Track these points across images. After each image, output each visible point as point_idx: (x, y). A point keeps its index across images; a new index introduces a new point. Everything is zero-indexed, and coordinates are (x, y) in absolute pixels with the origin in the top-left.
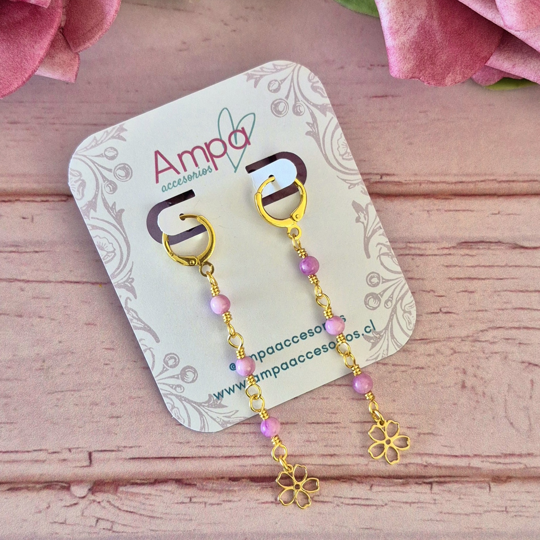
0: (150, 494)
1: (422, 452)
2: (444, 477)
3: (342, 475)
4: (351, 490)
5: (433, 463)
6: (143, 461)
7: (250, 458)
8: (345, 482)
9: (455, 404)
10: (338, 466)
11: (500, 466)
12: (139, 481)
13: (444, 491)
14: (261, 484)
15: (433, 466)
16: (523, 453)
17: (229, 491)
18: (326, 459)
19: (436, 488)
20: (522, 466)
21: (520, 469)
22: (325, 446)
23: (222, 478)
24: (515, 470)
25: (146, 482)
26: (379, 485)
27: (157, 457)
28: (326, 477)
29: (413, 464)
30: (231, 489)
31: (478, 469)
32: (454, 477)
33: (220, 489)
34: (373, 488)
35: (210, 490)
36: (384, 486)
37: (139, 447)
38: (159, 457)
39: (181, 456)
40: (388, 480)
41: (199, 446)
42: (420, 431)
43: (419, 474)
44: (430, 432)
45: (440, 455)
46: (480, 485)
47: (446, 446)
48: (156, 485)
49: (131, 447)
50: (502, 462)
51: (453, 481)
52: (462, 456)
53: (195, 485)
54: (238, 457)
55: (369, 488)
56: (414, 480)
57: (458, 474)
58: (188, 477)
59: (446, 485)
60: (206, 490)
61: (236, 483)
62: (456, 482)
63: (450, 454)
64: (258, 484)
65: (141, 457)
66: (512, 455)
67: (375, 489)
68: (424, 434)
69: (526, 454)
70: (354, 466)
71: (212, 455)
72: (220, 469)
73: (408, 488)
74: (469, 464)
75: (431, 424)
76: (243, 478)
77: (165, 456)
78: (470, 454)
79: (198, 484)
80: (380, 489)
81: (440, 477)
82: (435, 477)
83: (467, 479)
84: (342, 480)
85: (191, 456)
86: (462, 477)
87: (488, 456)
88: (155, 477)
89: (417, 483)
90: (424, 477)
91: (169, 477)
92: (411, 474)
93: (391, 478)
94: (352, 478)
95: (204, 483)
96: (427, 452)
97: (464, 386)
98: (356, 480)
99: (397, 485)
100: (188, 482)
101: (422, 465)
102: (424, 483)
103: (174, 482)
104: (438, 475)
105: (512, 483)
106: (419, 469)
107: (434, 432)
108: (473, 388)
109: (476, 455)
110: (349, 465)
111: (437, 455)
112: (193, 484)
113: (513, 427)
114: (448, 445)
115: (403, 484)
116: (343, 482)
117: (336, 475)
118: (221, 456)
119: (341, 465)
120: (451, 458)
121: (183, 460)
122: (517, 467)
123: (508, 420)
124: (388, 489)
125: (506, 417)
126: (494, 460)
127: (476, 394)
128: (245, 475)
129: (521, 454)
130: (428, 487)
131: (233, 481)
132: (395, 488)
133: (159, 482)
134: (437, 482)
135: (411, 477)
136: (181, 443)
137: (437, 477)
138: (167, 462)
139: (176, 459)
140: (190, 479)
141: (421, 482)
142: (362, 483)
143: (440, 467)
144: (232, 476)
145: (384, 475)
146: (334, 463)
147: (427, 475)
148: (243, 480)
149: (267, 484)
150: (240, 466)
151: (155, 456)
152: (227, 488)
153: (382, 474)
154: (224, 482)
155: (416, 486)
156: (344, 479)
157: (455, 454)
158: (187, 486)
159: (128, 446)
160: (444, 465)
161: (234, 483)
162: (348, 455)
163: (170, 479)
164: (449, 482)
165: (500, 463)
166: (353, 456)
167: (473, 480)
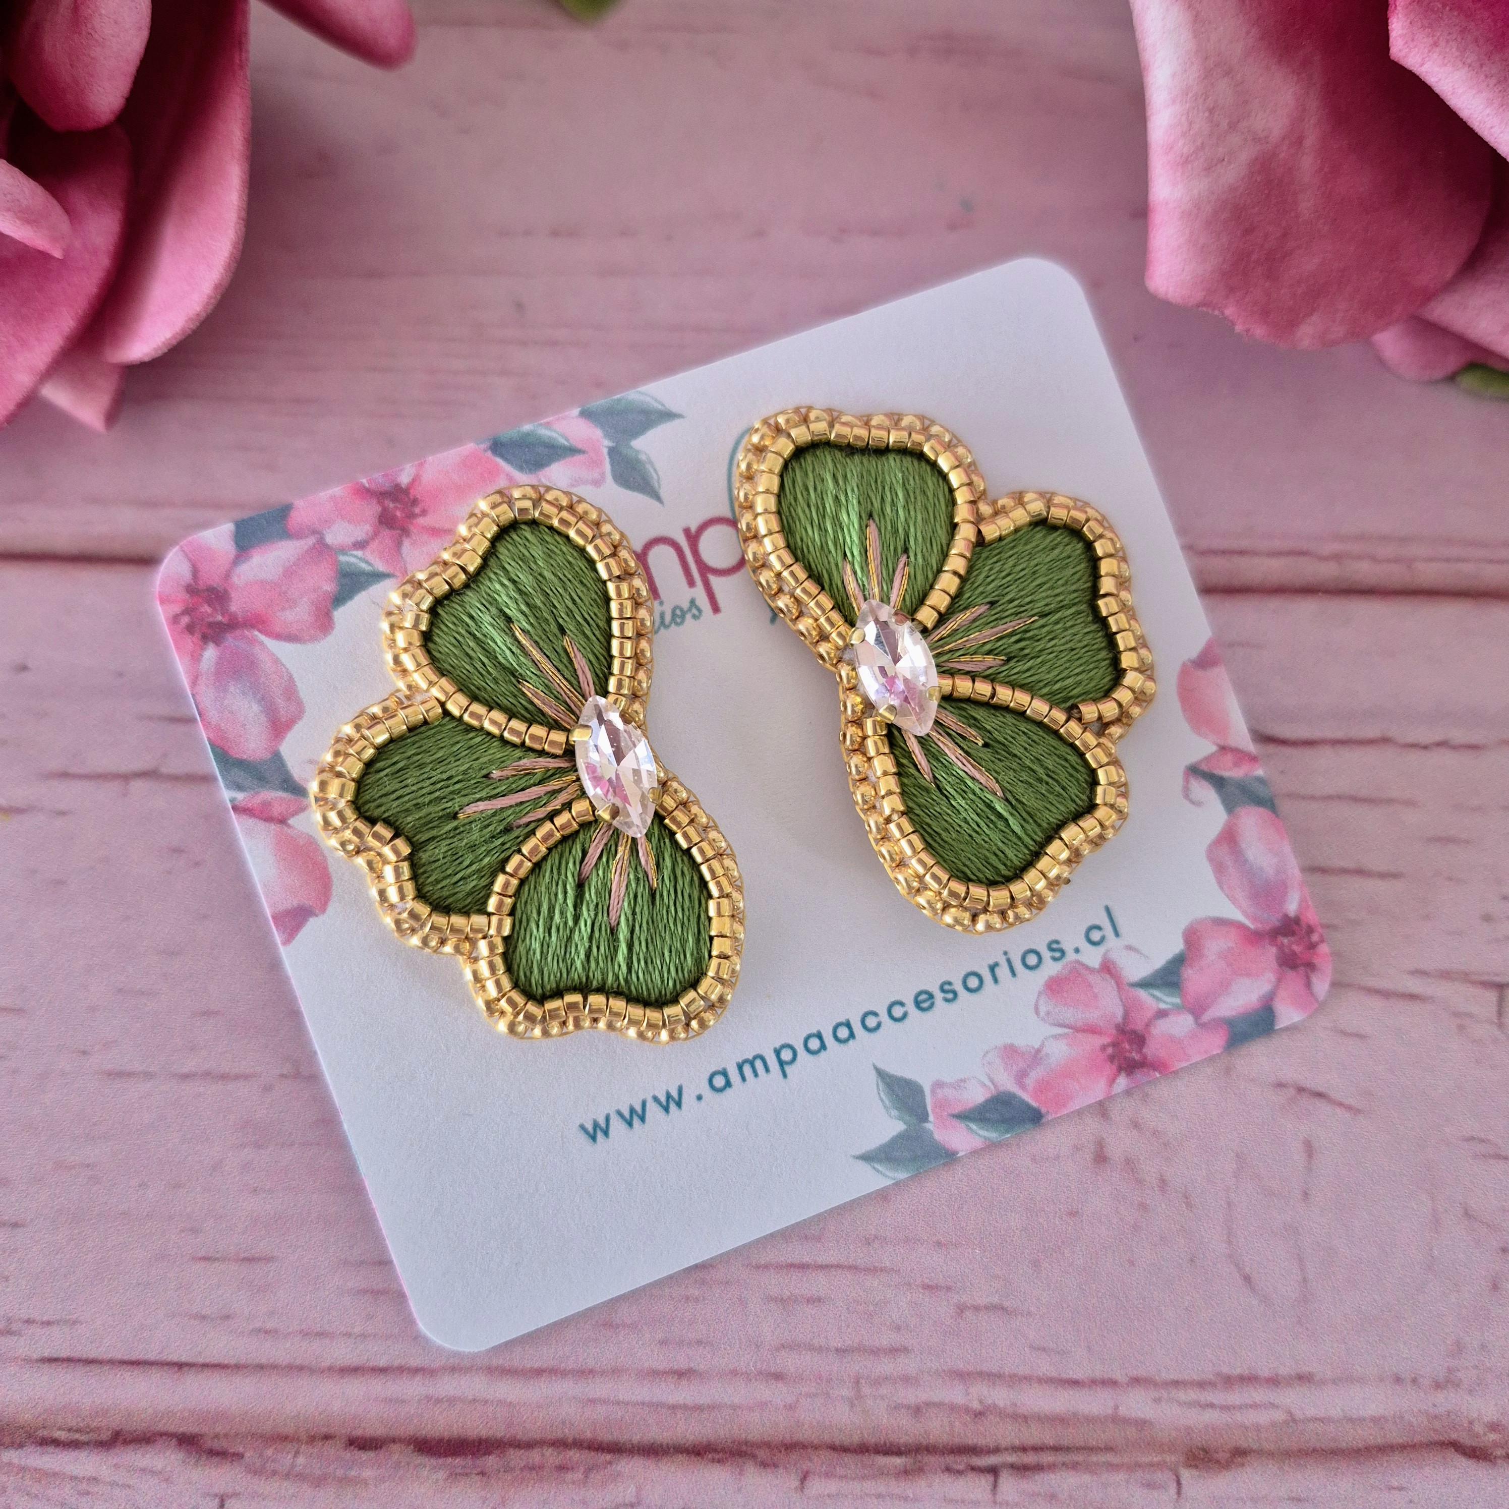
0: (95, 1479)
1: (971, 1368)
2: (1036, 1449)
3: (713, 1439)
4: (739, 1490)
5: (1001, 1404)
6: (80, 1370)
7: (418, 1378)
8: (719, 1462)
9: (1073, 1214)
10: (699, 1408)
11: (1210, 1417)
12: (62, 1435)
13: (1035, 1495)
14: (450, 1460)
15: (1003, 1414)
16: (1283, 1371)
17: (345, 1481)
18: (663, 1385)
19: (1009, 1485)
20: (1279, 1416)
21: (1273, 1424)
22: (663, 1342)
23: (327, 1437)
24: (1258, 1428)
25: (84, 1438)
26: (828, 1475)
27: (126, 1358)
28: (661, 1445)
29: (939, 1405)
30: (353, 1473)
31: (1141, 1424)
32: (1068, 1449)
33: (318, 1472)
34: (808, 1483)
35: (287, 1476)
36: (846, 1477)
37: (75, 1322)
38: (134, 1357)
39: (201, 1360)
40: (860, 1457)
41: (260, 1330)
42: (965, 1298)
43: (957, 1441)
44: (996, 1300)
45: (1026, 1378)
46: (1148, 1476)
47: (1044, 1349)
48: (116, 1450)
49: (49, 1323)
50: (1215, 1402)
51: (1064, 1464)
52: (1094, 1382)
53: (239, 1456)
54: (383, 1370)
55: (796, 1483)
56: (942, 1459)
57: (1079, 1441)
58: (218, 1429)
59: (1042, 1475)
60: (274, 1473)
61: (371, 1454)
62: (1074, 1466)
63: (1054, 1374)
64: (441, 1461)
65: (76, 1354)
66: (1249, 1379)
67: (816, 1486)
68: (976, 1308)
69: (1290, 1377)
70: (751, 1409)
71: (298, 1362)
72: (320, 1409)
73: (919, 1486)
74: (1116, 1407)
75: (997, 1277)
76: (394, 1440)
77: (151, 1356)
78: (1119, 1375)
79: (247, 1455)
80: (833, 1486)
81: (1024, 1449)
82: (1006, 1449)
83: (1110, 1457)
84: (710, 1456)
85: (233, 1361)
86: (1091, 1449)
87: (1176, 1384)
88: (115, 1422)
89: (948, 1469)
90: (974, 1450)
91: (160, 1427)
92: (932, 1440)
93: (867, 1451)
94: (744, 1448)
95: (269, 1452)
96: (985, 1368)
97: (1101, 1158)
98: (754, 1456)
99: (887, 1475)
100: (216, 1445)
101: (967, 1410)
102: (973, 1468)
103: (174, 1442)
104: (1017, 1442)
105: (1248, 1469)
106: (957, 1423)
107: (1006, 1304)
108: (1130, 1164)
109: (1136, 1381)
110: (734, 1407)
111: (1014, 1380)
112: (234, 1454)
113: (1253, 1290)
114: (1052, 1345)
115: (906, 1473)
116: (713, 1461)
117: (692, 1438)
118: (327, 1363)
119: (709, 1406)
120: (1060, 1388)
121: (207, 1373)
122: (1263, 1418)
123: (1237, 1265)
124: (856, 1487)
125: (1230, 1256)
126: (1192, 1395)
127: (1140, 1182)
128: (400, 1432)
129: (1277, 1375)
130: (983, 1481)
131: (360, 1449)
132: (881, 1486)
133: (126, 1442)
134: (1012, 1466)
135: (931, 1449)
136: (204, 1318)
137: (1014, 1449)
138: (156, 1375)
139: (185, 1369)
140: (226, 1436)
141: (961, 1467)
142: (775, 1466)
143: (1025, 1418)
144: (359, 1433)
145: (847, 1442)
146: (689, 1401)
147: (981, 1441)
148: (395, 1447)
149: (469, 1461)
150: (388, 1401)
151: (119, 1356)
152: (340, 1473)
153: (839, 1438)
154: (331, 1450)
155: (948, 1478)
156: (715, 1451)
157: (1072, 1375)
158: (216, 1460)
159: (38, 1318)
160: (1036, 1410)
161: (365, 1456)
162: (734, 1373)
163: (162, 1434)
164: (1052, 1467)
165: (1212, 1406)
166: (748, 1377)
167: (1126, 1460)
